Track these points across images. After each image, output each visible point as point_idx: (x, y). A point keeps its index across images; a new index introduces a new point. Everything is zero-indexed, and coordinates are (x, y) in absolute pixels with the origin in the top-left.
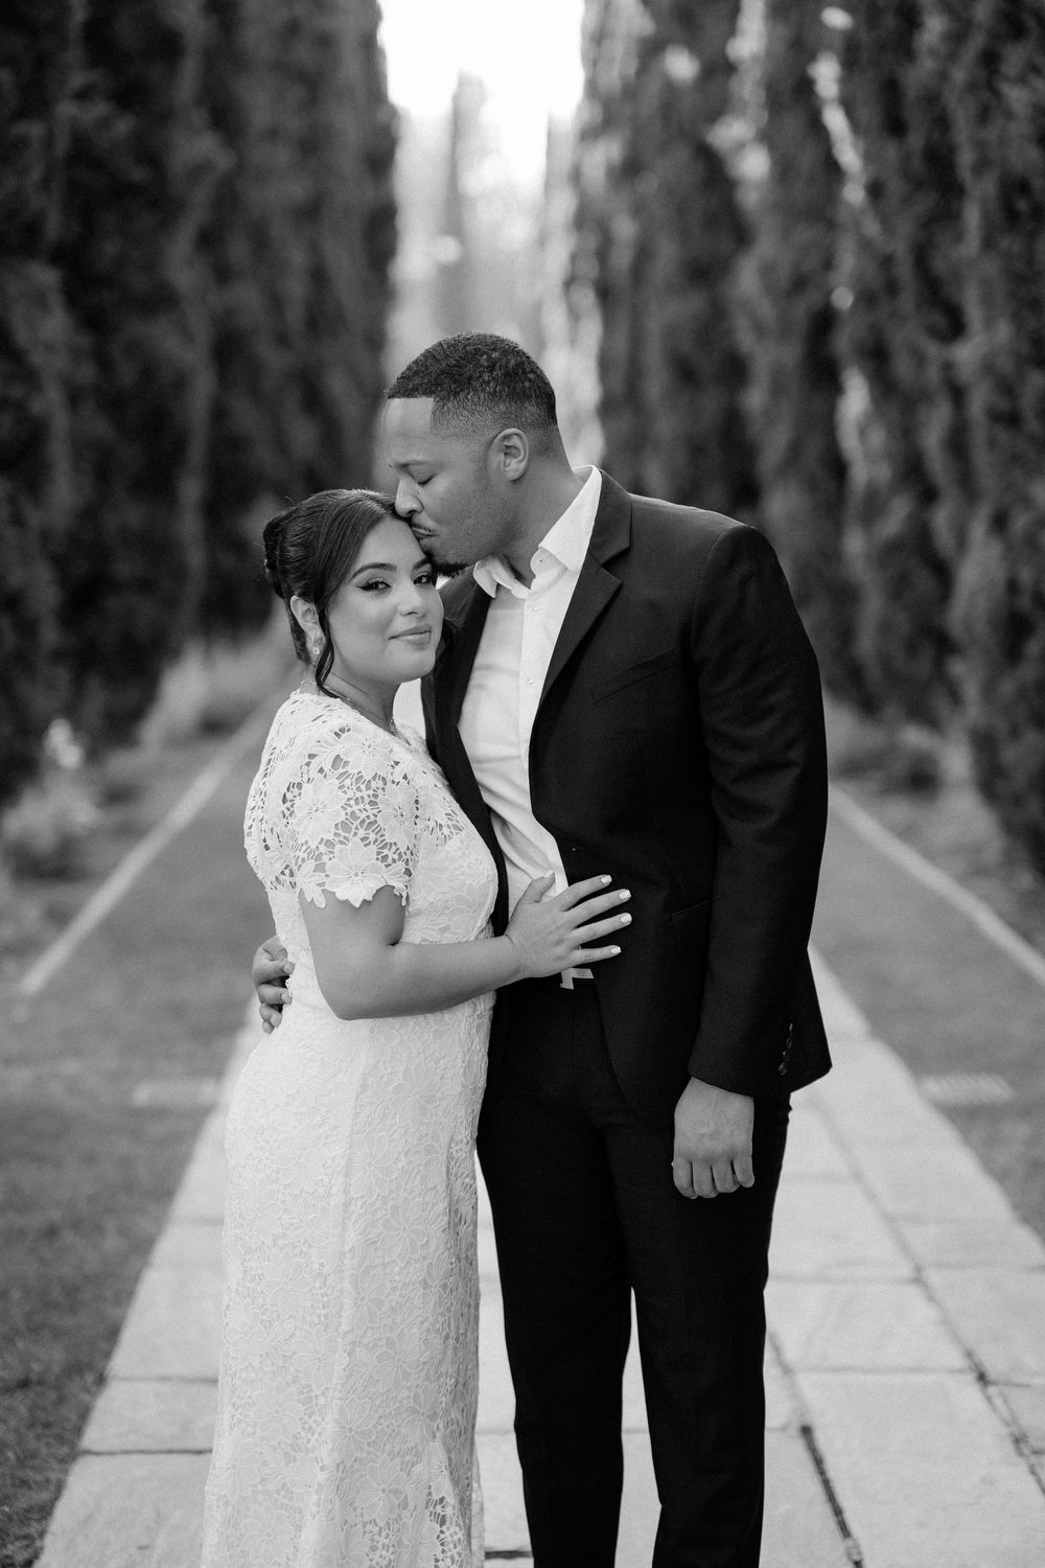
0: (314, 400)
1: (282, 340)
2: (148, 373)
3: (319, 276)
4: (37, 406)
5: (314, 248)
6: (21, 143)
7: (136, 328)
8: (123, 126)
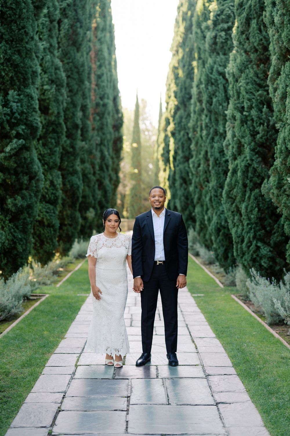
0: (101, 184)
1: (94, 174)
2: (72, 186)
3: (103, 158)
4: (57, 194)
5: (102, 152)
6: (55, 151)
7: (70, 177)
8: (68, 142)
